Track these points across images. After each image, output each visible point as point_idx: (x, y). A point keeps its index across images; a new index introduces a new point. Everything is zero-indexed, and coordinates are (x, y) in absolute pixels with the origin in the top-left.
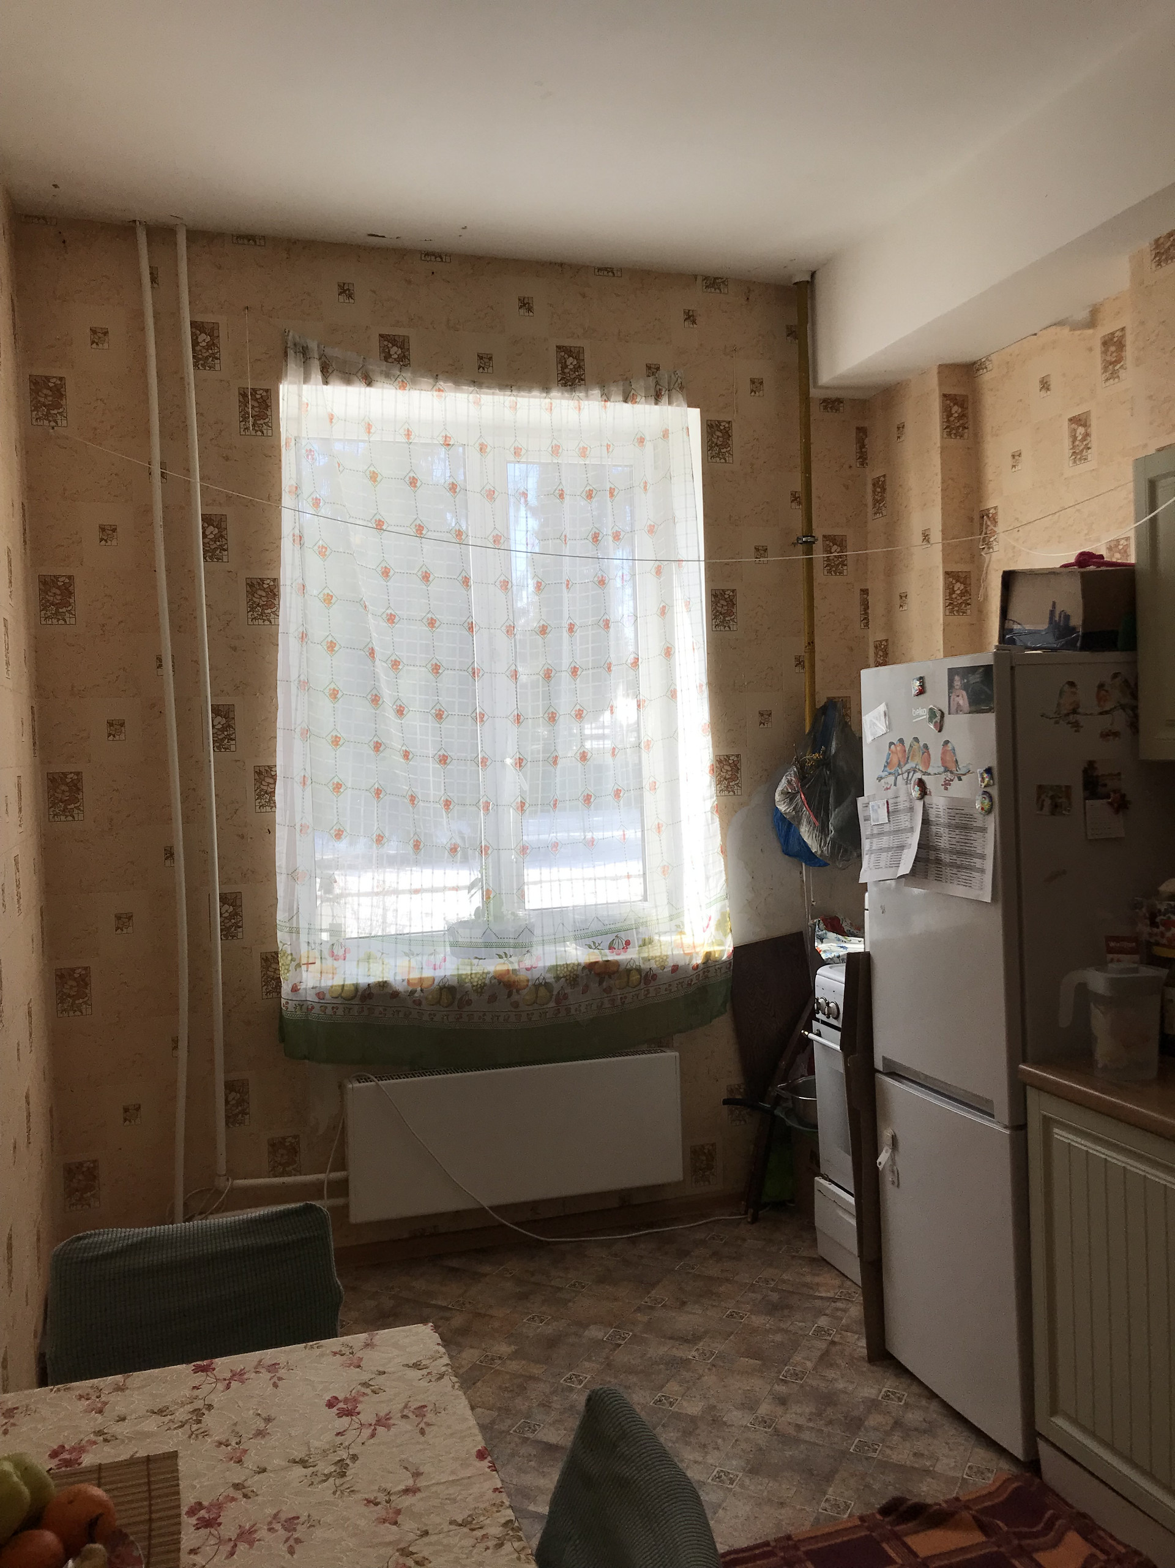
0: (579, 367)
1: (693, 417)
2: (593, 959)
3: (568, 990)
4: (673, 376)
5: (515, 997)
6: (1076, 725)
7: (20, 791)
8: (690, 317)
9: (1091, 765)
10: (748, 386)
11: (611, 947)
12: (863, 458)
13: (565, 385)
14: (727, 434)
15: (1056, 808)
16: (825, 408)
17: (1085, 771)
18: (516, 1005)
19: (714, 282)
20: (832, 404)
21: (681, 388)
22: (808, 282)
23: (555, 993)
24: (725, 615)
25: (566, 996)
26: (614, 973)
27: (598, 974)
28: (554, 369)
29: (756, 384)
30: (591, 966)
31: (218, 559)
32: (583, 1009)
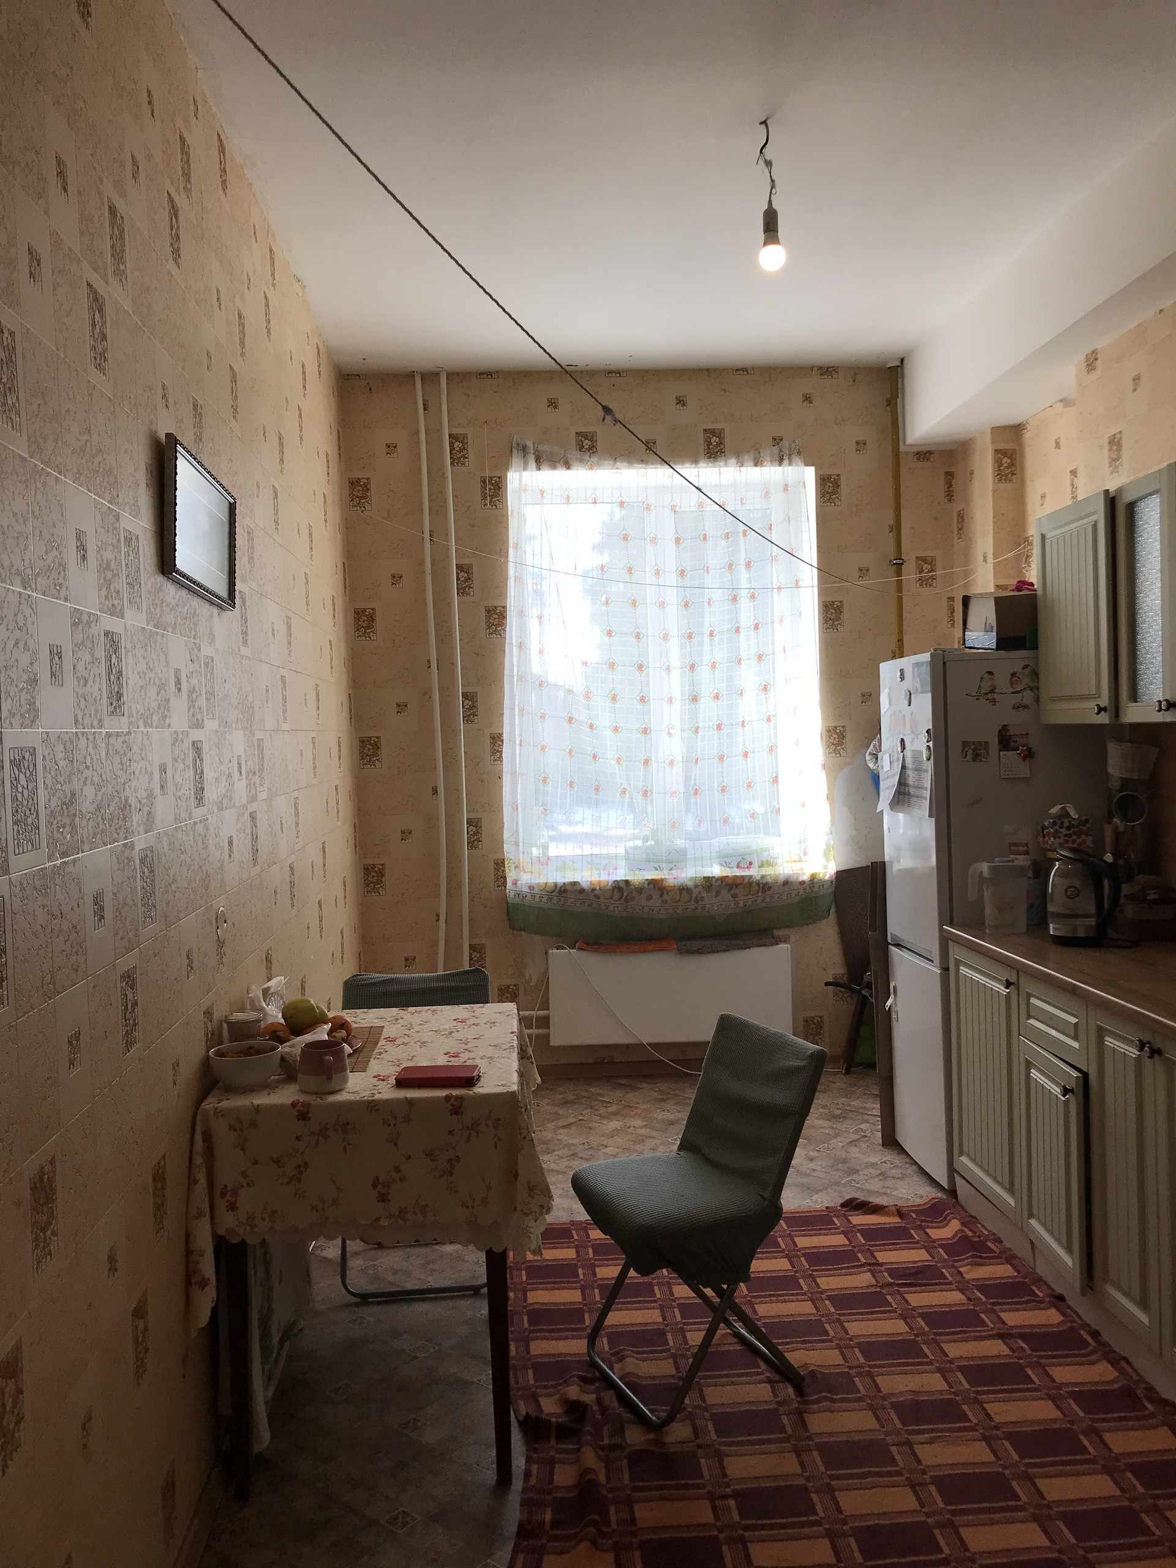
0: (720, 444)
1: (809, 474)
2: (724, 874)
3: (704, 895)
4: (793, 444)
5: (665, 896)
6: (994, 701)
7: (340, 746)
8: (807, 399)
9: (1005, 727)
10: (854, 446)
11: (738, 867)
12: (950, 495)
13: (710, 457)
14: (836, 484)
15: (976, 756)
16: (918, 459)
17: (1000, 731)
18: (665, 902)
19: (827, 370)
20: (924, 454)
21: (799, 453)
22: (898, 366)
23: (694, 896)
24: (834, 620)
25: (702, 899)
26: (739, 884)
27: (726, 885)
28: (702, 445)
29: (861, 445)
30: (723, 879)
31: (467, 594)
32: (715, 908)
